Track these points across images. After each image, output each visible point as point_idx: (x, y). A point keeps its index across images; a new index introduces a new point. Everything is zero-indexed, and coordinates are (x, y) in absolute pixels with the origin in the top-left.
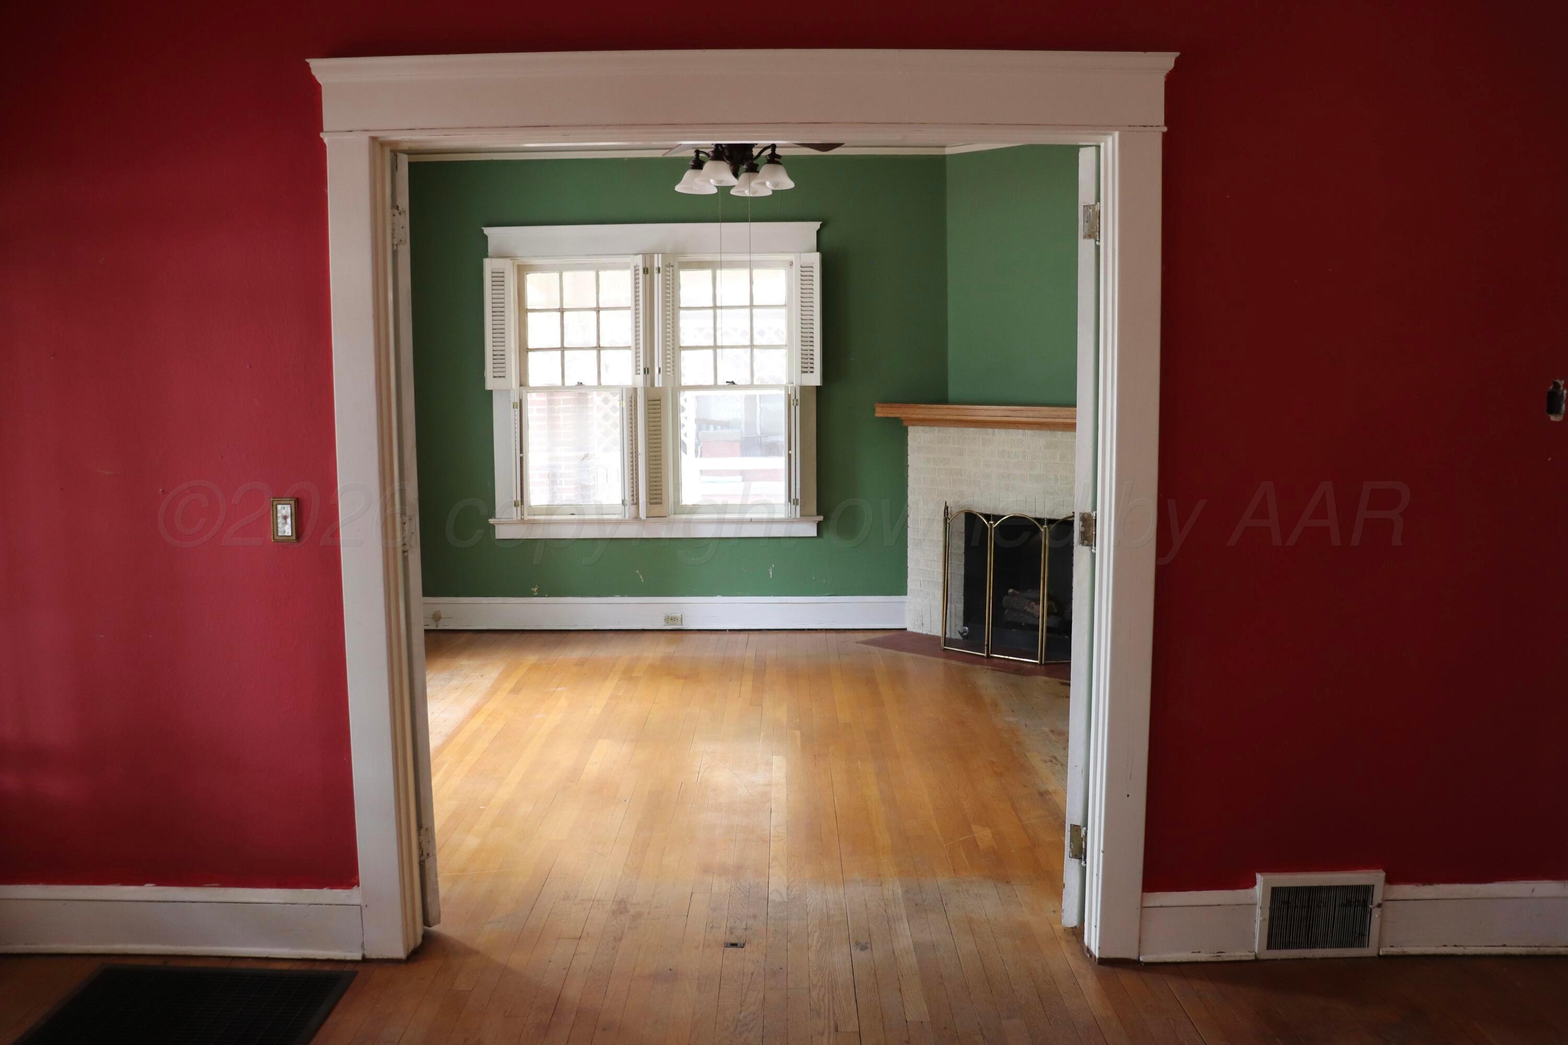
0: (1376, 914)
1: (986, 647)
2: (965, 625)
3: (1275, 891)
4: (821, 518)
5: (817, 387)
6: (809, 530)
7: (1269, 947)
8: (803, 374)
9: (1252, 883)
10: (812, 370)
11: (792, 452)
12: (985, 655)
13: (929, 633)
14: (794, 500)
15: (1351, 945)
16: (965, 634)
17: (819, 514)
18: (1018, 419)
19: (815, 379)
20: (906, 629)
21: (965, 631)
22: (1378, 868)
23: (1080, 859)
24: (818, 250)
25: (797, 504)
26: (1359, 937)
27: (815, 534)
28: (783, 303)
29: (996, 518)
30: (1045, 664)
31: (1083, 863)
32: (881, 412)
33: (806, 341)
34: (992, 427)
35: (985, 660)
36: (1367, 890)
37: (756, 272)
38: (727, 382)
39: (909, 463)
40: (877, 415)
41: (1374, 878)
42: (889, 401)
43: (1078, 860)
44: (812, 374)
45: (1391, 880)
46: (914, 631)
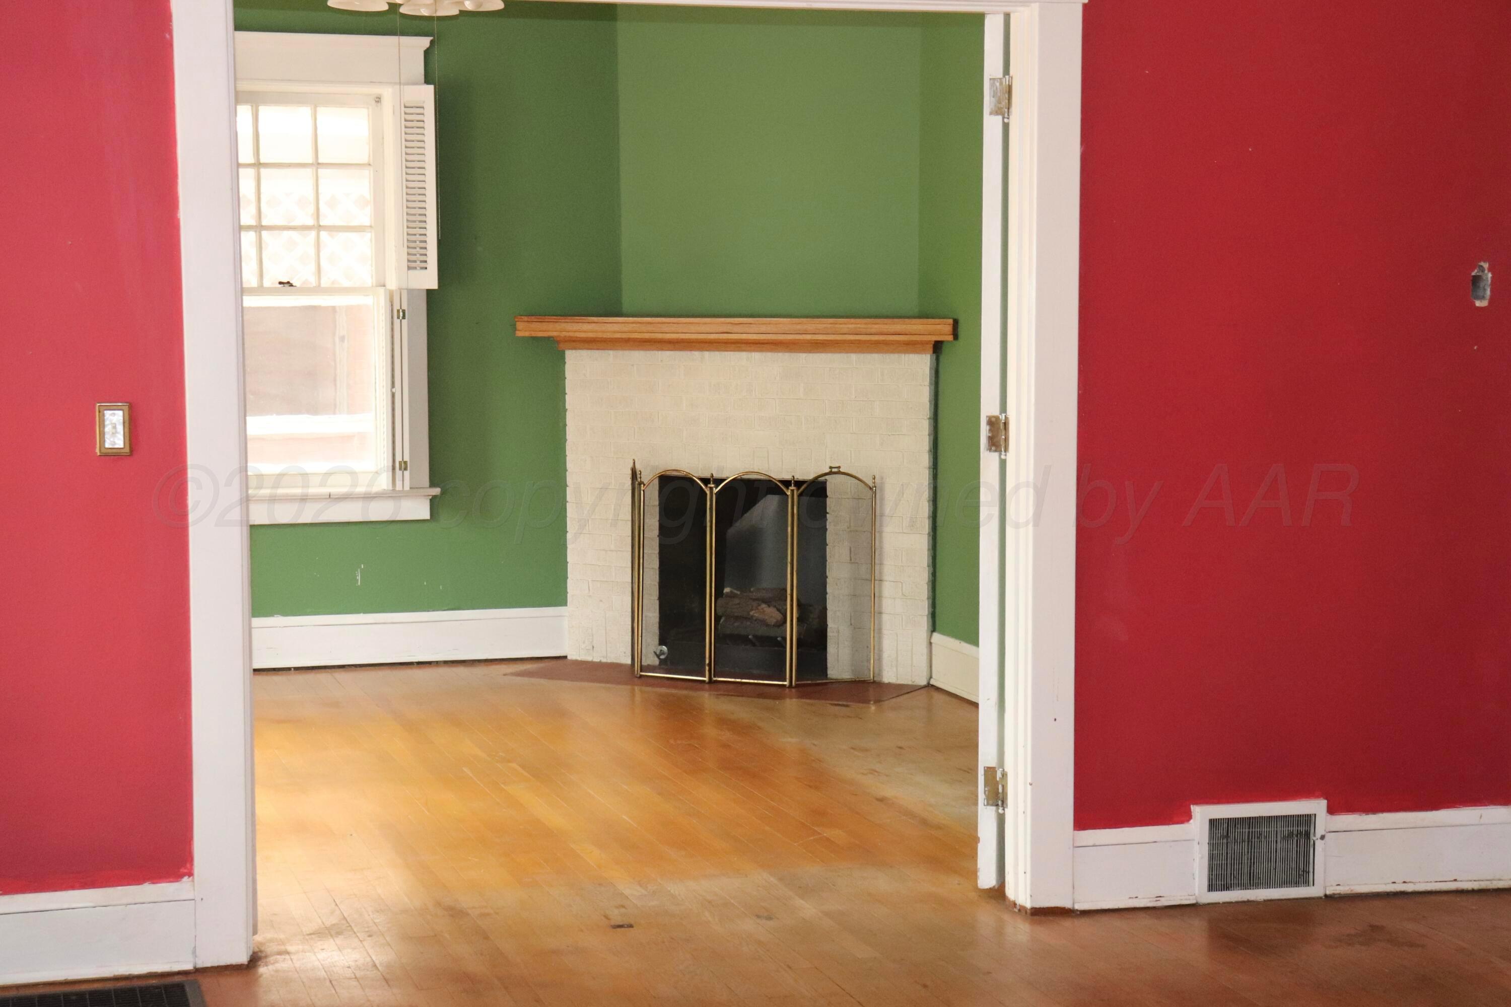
0: (1319, 845)
1: (707, 668)
2: (662, 642)
3: (1213, 823)
4: (437, 491)
5: (429, 292)
6: (419, 510)
7: (1211, 888)
8: (411, 272)
9: (1186, 817)
10: (423, 265)
11: (397, 390)
12: (706, 679)
13: (604, 660)
14: (400, 463)
15: (1297, 884)
16: (662, 657)
17: (433, 484)
18: (744, 336)
19: (429, 279)
20: (565, 657)
21: (662, 653)
22: (1318, 797)
23: (997, 805)
24: (427, 81)
25: (406, 469)
26: (1303, 876)
27: (427, 516)
28: (365, 160)
29: (718, 482)
30: (797, 686)
31: (1001, 811)
32: (525, 329)
33: (413, 221)
34: (701, 349)
35: (707, 686)
36: (1307, 820)
37: (321, 110)
38: (280, 283)
39: (567, 406)
40: (519, 334)
41: (1316, 807)
42: (538, 314)
43: (994, 808)
44: (424, 271)
45: (1331, 810)
46: (579, 659)
